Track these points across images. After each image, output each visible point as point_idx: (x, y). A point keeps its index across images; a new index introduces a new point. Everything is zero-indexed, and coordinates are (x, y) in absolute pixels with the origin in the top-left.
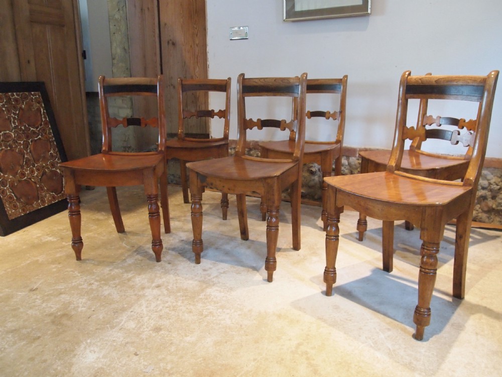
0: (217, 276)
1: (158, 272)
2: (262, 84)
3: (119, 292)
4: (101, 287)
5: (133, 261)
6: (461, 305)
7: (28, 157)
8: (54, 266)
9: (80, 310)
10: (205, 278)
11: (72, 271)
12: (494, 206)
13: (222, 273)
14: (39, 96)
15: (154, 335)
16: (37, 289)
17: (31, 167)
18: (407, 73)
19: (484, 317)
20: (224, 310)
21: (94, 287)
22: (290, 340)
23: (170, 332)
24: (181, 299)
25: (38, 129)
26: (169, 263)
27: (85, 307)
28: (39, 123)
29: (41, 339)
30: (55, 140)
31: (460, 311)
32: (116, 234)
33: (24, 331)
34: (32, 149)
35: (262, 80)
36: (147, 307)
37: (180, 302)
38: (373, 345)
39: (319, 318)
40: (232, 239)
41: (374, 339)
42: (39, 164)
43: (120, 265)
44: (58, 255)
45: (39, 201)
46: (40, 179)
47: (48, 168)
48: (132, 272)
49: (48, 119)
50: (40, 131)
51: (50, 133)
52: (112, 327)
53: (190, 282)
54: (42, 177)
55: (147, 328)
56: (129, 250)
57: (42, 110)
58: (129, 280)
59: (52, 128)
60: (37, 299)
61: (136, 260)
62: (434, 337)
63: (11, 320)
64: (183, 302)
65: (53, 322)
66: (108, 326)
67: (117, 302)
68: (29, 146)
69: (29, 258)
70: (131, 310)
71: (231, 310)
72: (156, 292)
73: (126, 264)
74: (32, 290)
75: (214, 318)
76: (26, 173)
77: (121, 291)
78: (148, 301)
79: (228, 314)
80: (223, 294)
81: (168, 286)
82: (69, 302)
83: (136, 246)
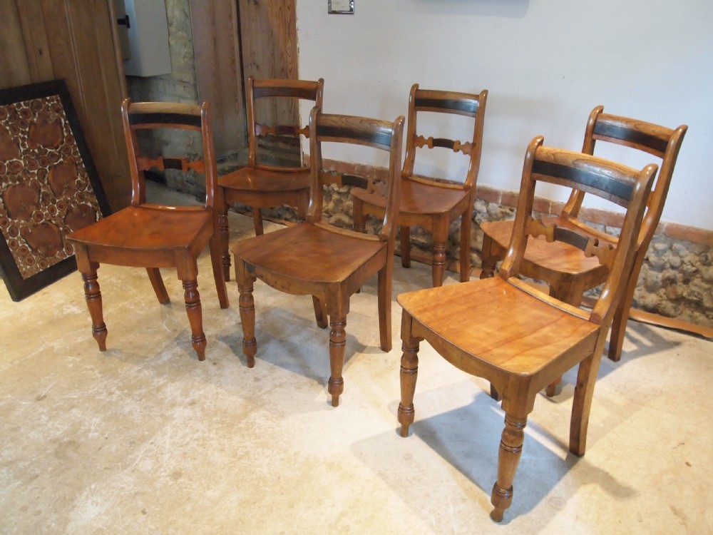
0: (270, 391)
1: (197, 378)
2: (343, 125)
3: (143, 410)
4: (122, 399)
5: (170, 356)
6: (575, 467)
7: (46, 191)
8: (70, 358)
9: (91, 435)
10: (254, 394)
11: (92, 369)
12: (685, 294)
13: (276, 386)
14: (57, 101)
15: (171, 483)
16: (45, 396)
17: (51, 204)
18: (539, 140)
19: (599, 489)
20: (265, 450)
21: (114, 398)
22: (333, 506)
23: (191, 480)
24: (217, 427)
25: (58, 150)
26: (215, 364)
27: (97, 432)
28: (60, 140)
29: (39, 478)
30: (84, 162)
31: (570, 476)
32: (157, 306)
33: (21, 465)
34: (50, 178)
35: (344, 119)
36: (171, 438)
37: (214, 431)
38: (434, 524)
39: (380, 474)
40: (306, 323)
41: (439, 514)
42: (62, 199)
43: (152, 364)
44: (79, 340)
45: (64, 250)
46: (64, 219)
47: (74, 203)
48: (165, 376)
49: (72, 133)
50: (62, 152)
51: (75, 153)
52: (124, 468)
53: (234, 398)
54: (66, 216)
55: (165, 471)
56: (168, 337)
57: (63, 120)
58: (159, 389)
59: (79, 145)
60: (42, 413)
61: (174, 354)
62: (518, 518)
63: (9, 445)
64: (216, 433)
65: (56, 454)
66: (120, 464)
67: (138, 426)
68: (47, 176)
69: (43, 342)
70: (151, 441)
71: (272, 451)
72: (188, 412)
73: (160, 362)
74: (39, 399)
75: (249, 463)
76: (44, 213)
77: (145, 408)
78: (174, 426)
79: (268, 456)
80: (270, 422)
81: (205, 403)
82: (80, 422)
83: (179, 329)
